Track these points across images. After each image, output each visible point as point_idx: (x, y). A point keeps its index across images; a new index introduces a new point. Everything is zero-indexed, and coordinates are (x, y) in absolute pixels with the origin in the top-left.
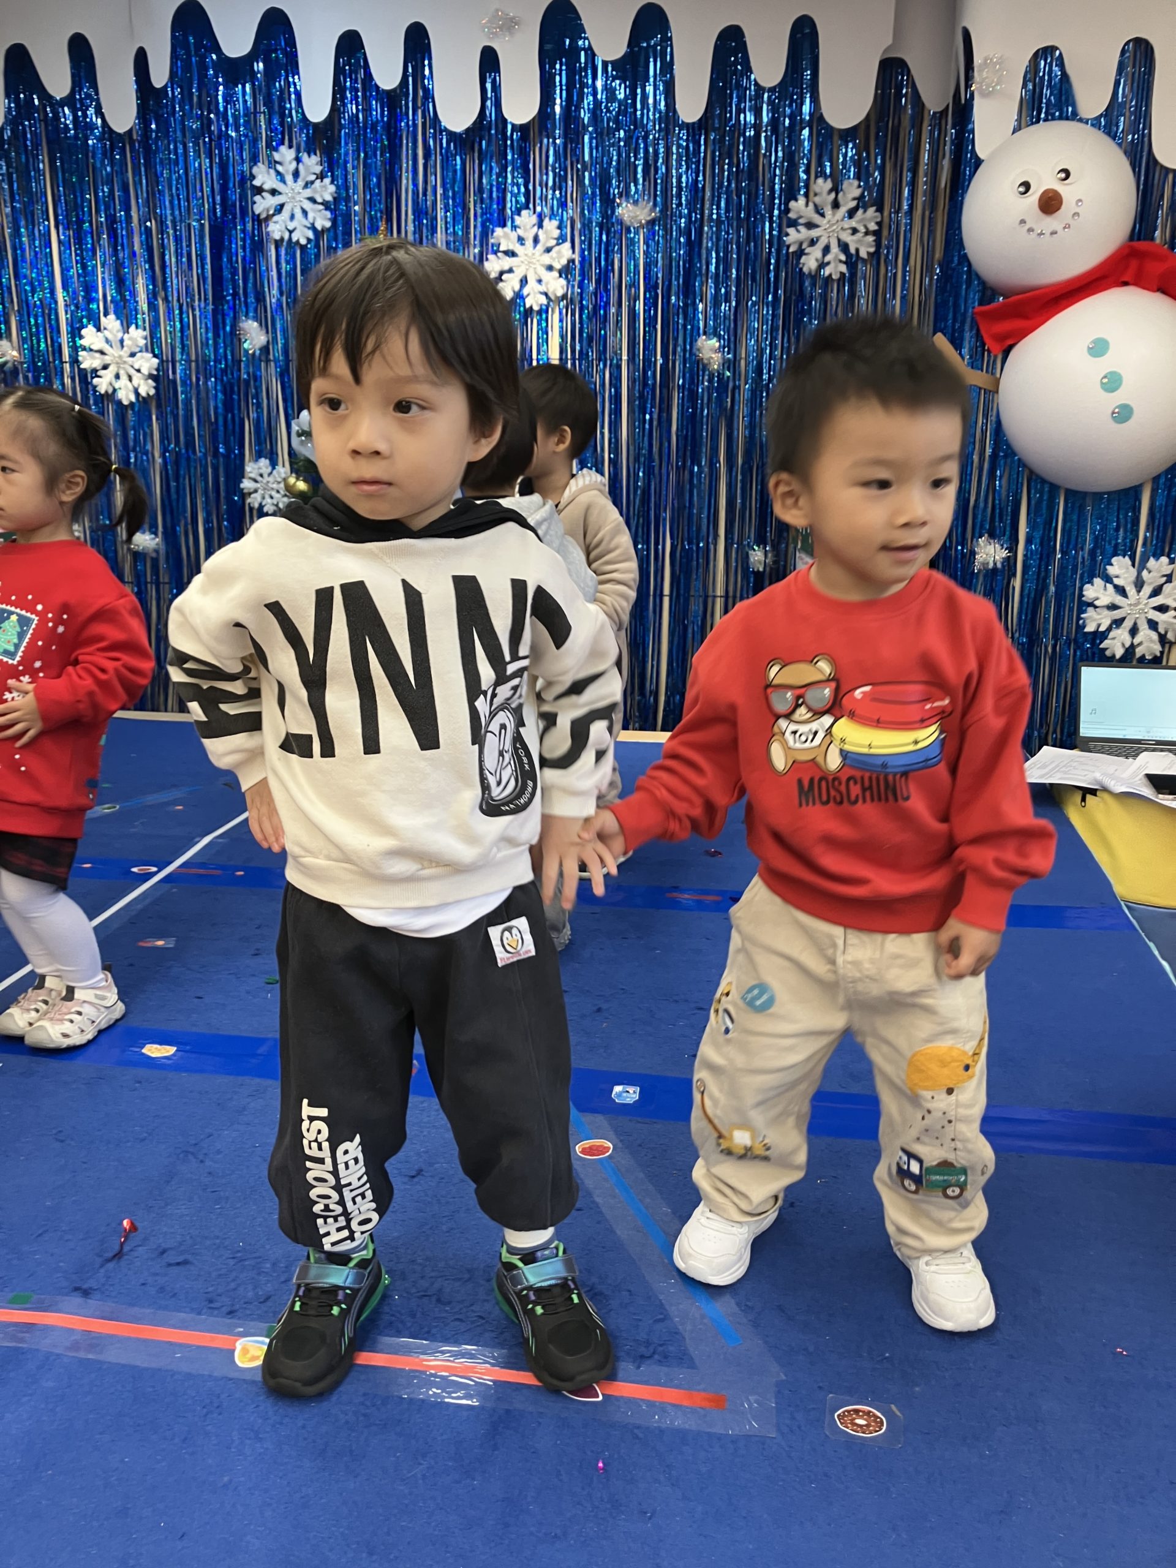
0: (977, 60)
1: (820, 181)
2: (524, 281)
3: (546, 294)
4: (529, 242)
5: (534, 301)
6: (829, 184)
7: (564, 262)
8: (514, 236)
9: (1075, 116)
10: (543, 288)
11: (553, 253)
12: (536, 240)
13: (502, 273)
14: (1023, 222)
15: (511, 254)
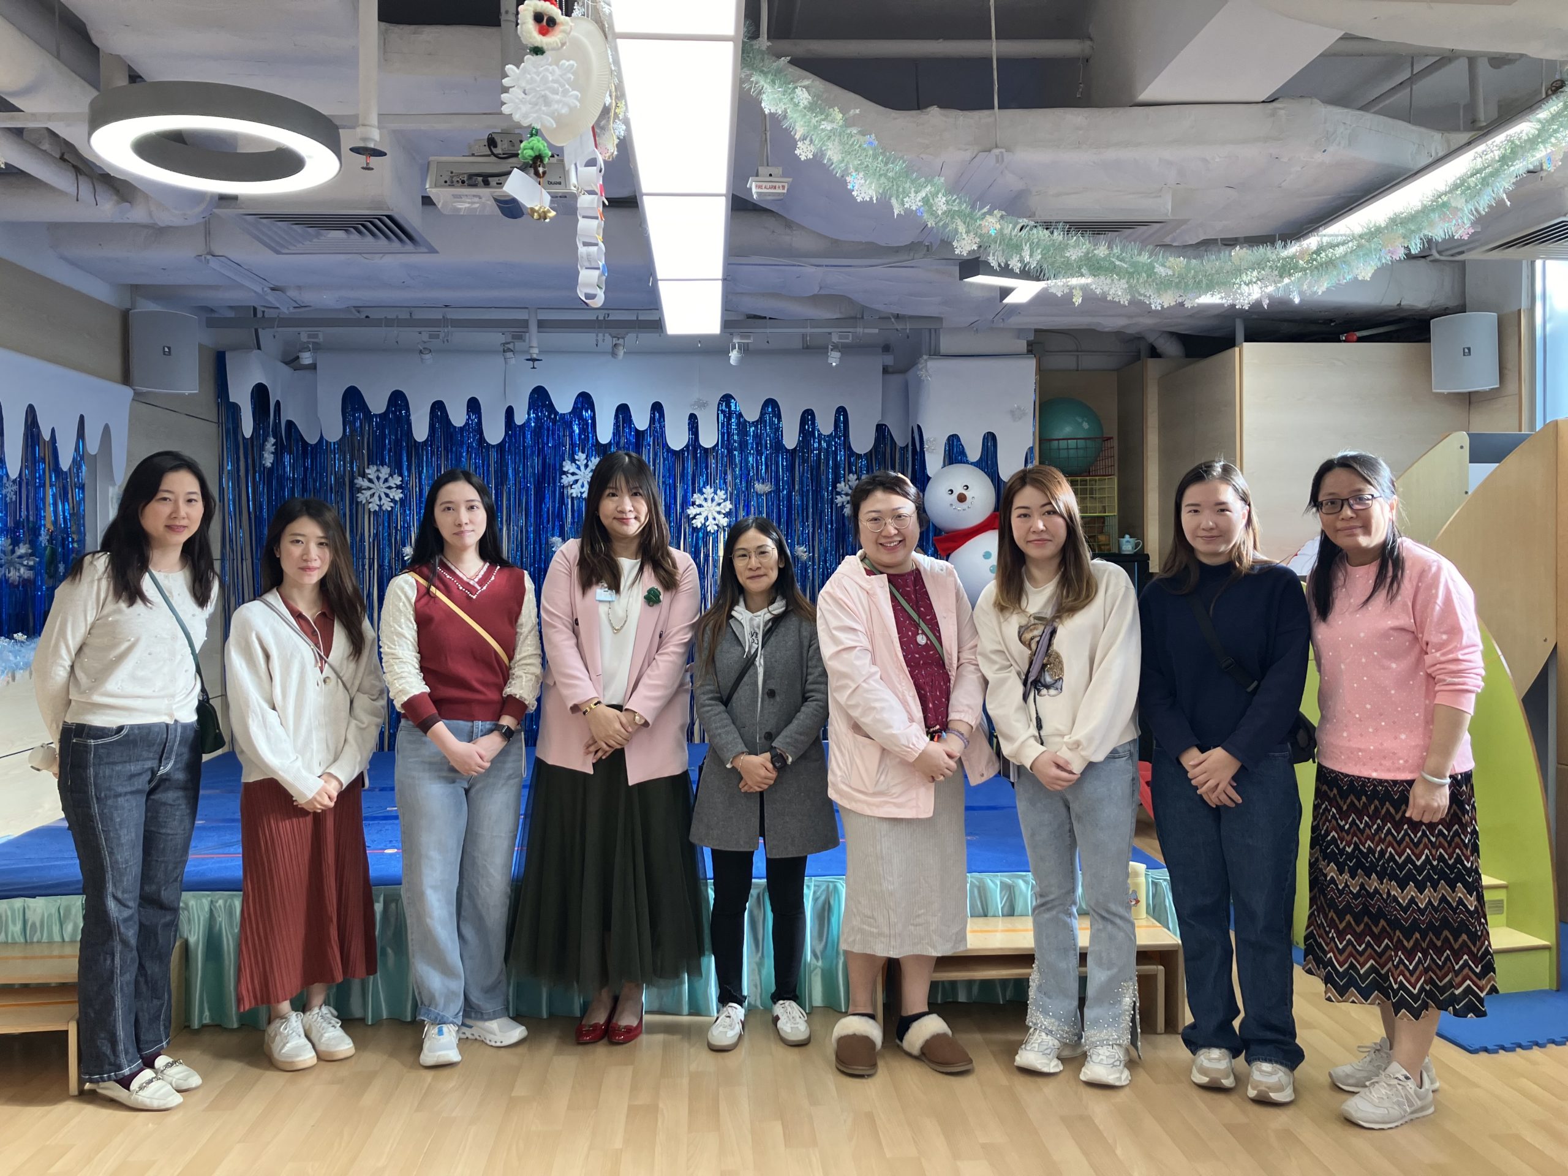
0: (925, 437)
1: (851, 475)
2: (706, 519)
3: (717, 525)
4: (709, 501)
5: (711, 528)
6: (855, 477)
7: (728, 510)
8: (702, 497)
9: (967, 462)
10: (717, 522)
11: (722, 505)
12: (713, 500)
13: (695, 515)
14: (951, 505)
15: (700, 506)
